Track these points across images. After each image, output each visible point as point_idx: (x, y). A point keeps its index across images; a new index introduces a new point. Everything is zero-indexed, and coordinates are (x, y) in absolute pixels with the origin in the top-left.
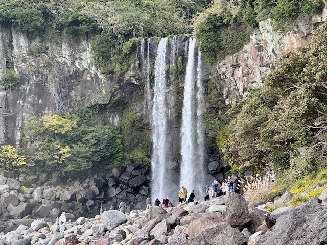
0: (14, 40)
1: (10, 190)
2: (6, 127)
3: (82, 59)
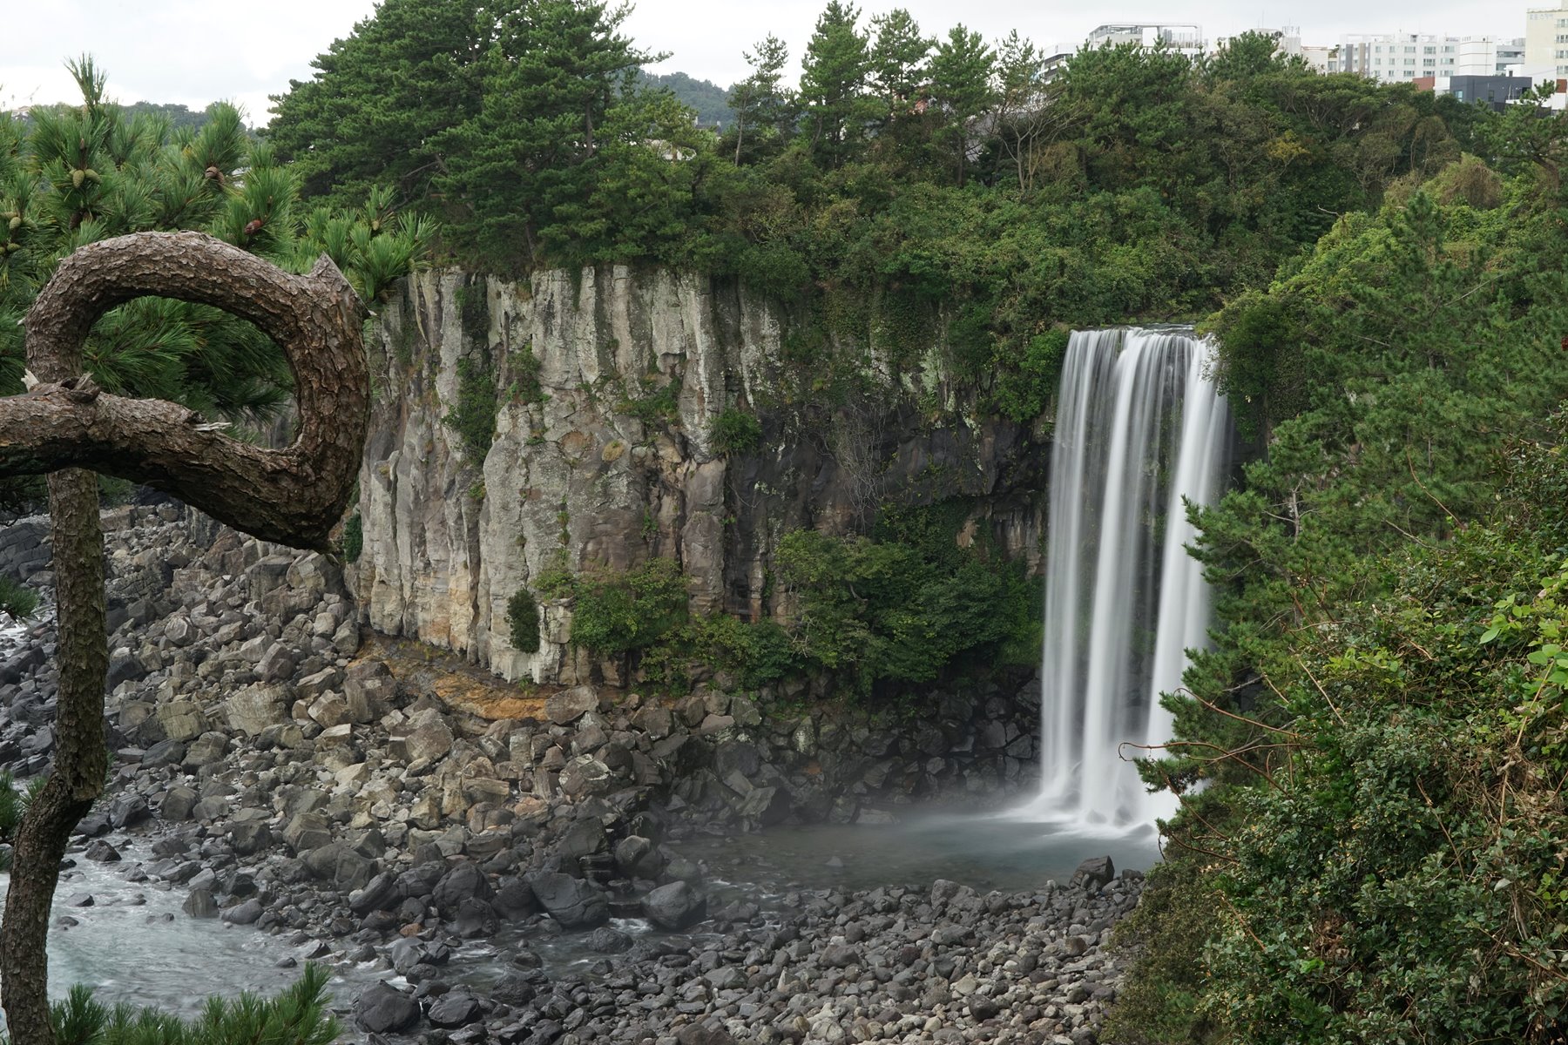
0: (746, 320)
1: (736, 730)
2: (728, 553)
3: (922, 370)
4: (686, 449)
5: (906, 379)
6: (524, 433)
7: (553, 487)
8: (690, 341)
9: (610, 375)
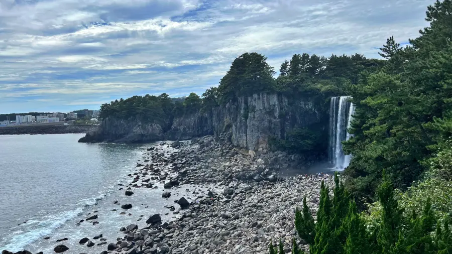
0: (283, 99)
3: (309, 105)
4: (275, 118)
5: (307, 107)
6: (252, 116)
7: (257, 123)
8: (275, 103)
9: (264, 108)
